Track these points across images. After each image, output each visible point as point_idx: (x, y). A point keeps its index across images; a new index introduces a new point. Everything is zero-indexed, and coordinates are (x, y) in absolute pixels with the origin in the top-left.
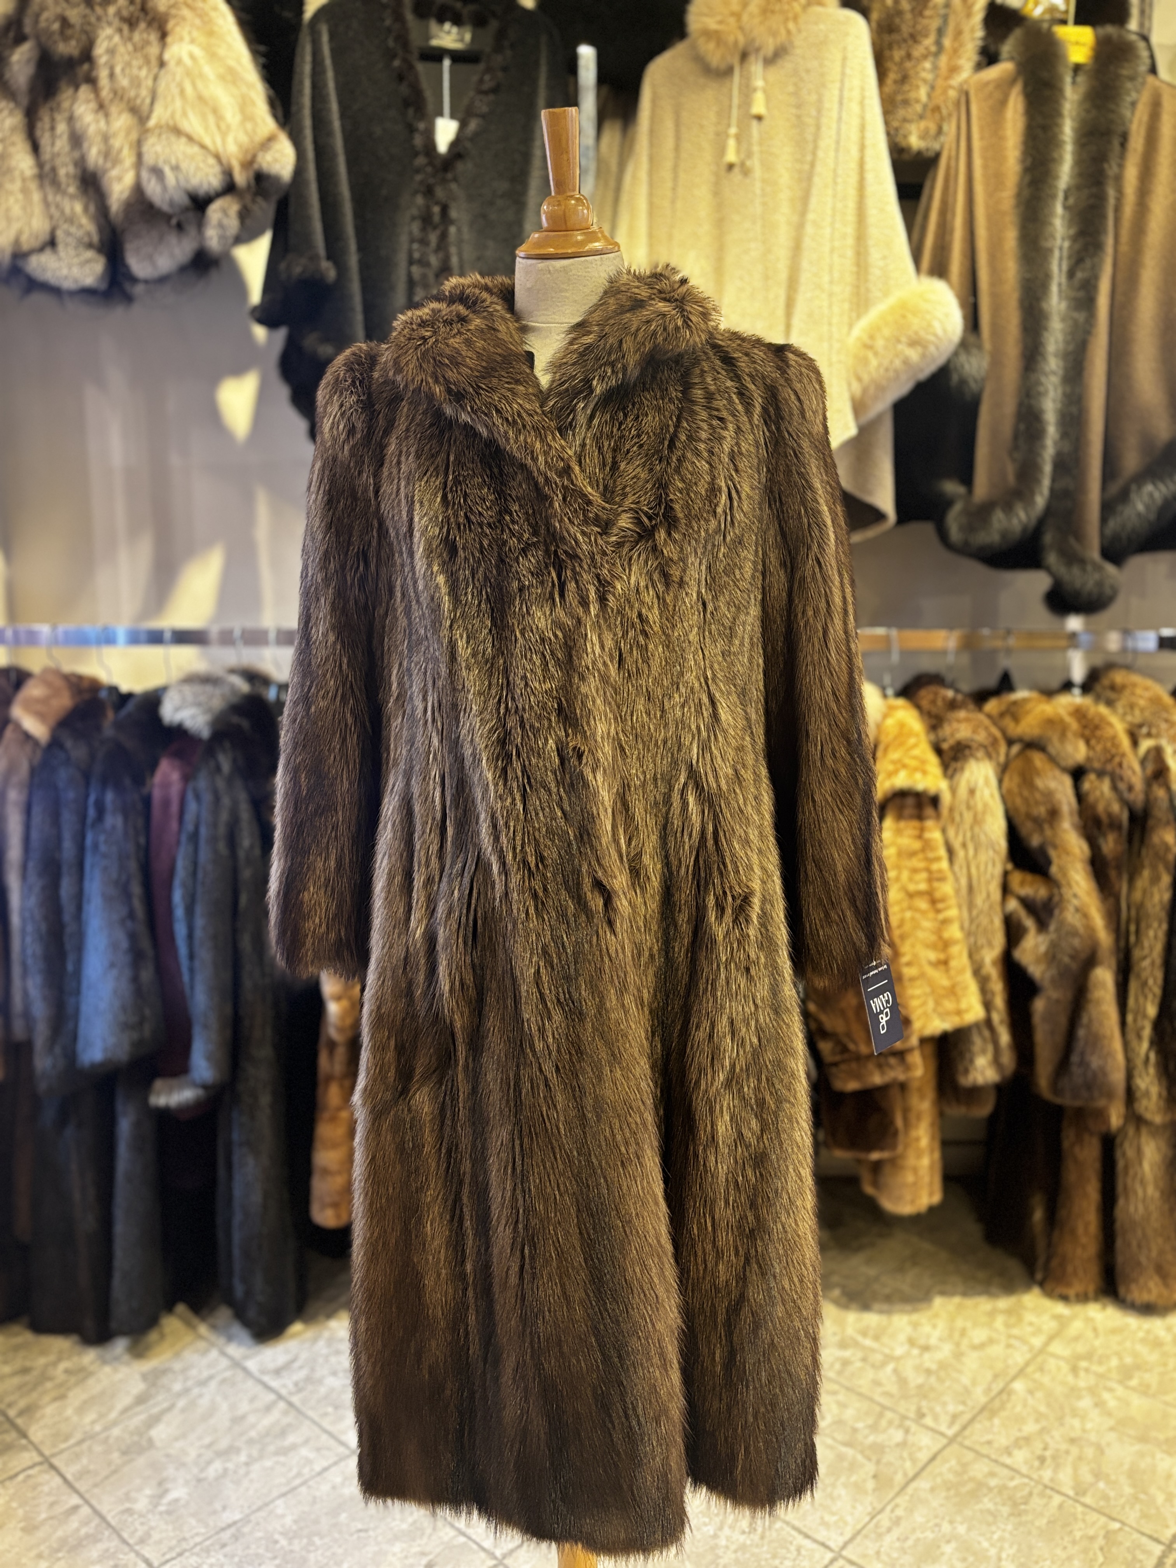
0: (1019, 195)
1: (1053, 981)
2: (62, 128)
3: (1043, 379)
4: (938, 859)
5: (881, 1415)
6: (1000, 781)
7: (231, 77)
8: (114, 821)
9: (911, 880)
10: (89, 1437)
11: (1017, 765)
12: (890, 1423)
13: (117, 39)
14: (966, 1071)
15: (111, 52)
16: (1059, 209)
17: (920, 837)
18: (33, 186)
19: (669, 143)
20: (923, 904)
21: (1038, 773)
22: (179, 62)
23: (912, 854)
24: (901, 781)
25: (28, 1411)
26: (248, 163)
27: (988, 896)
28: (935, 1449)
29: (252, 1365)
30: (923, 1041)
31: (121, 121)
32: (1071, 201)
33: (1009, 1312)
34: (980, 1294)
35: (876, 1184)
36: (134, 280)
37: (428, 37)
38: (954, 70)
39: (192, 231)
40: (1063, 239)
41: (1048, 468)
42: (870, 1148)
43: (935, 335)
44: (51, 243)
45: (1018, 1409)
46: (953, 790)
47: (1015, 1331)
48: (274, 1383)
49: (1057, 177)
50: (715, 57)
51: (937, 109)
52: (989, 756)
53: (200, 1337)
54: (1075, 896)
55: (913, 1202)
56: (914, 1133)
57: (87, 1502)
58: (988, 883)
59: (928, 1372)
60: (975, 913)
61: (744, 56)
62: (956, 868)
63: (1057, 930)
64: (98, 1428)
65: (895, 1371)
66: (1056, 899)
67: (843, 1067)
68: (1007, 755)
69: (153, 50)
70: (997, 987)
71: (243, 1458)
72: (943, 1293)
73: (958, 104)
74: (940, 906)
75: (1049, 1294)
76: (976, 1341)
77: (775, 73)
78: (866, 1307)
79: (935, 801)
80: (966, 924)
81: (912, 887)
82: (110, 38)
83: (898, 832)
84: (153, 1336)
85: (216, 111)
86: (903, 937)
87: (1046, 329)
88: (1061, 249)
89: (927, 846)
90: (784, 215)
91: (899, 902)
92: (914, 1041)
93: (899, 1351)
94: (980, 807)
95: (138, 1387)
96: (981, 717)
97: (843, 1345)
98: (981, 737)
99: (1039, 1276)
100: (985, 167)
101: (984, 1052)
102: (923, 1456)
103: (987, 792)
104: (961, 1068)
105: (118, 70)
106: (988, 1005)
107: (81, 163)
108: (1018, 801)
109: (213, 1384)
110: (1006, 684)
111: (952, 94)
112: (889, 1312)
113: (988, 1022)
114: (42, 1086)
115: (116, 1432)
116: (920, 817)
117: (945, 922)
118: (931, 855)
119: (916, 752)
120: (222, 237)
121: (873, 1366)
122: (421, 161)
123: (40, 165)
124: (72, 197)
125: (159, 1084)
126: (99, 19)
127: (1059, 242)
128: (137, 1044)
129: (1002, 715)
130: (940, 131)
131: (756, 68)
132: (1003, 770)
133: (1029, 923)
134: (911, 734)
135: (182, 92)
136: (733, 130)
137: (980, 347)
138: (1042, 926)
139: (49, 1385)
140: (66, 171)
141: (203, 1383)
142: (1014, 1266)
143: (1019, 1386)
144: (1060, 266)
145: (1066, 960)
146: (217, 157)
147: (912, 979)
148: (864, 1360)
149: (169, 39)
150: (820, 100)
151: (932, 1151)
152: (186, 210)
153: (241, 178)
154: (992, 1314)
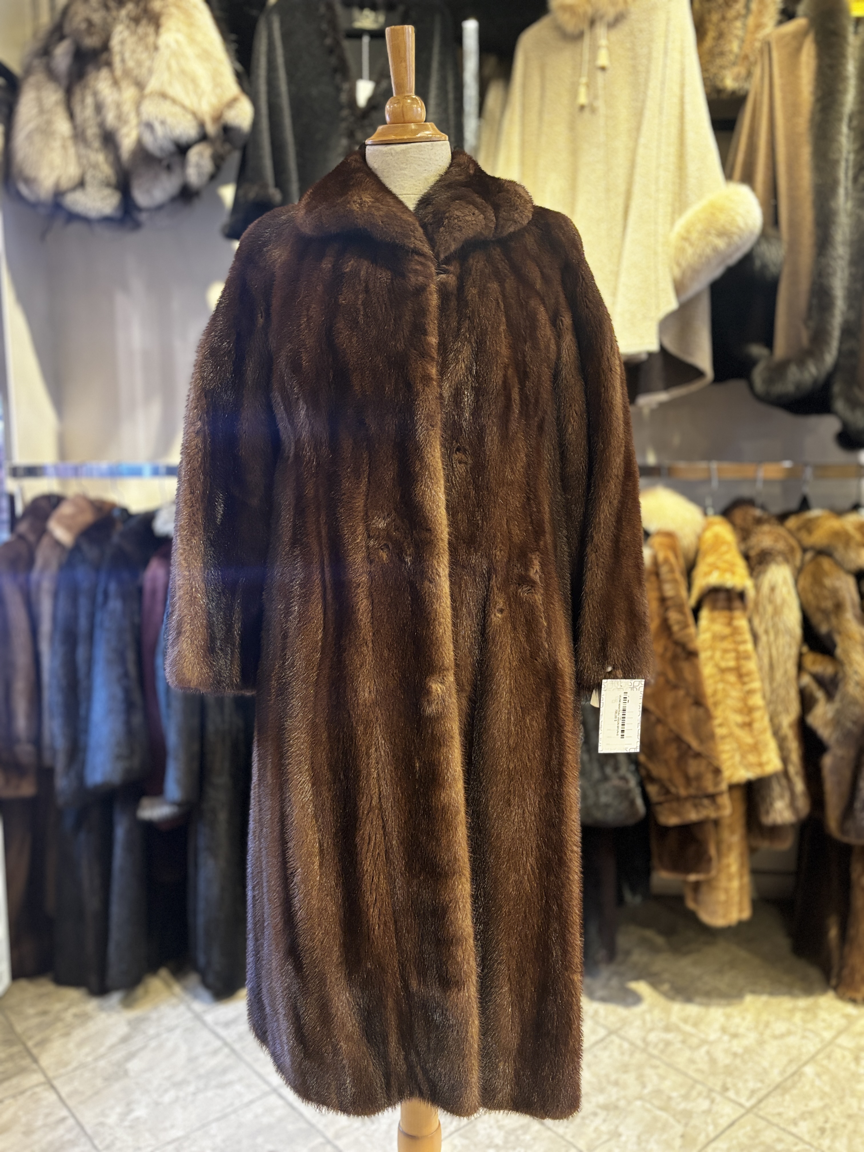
0: (812, 120)
1: (838, 741)
2: (89, 100)
3: (832, 263)
4: (744, 642)
5: (692, 1087)
6: (796, 582)
7: (206, 56)
8: (115, 604)
9: (722, 658)
10: (82, 1066)
11: (809, 568)
12: (700, 1094)
13: (126, 34)
14: (767, 813)
15: (122, 42)
16: (844, 129)
17: (730, 623)
18: (70, 143)
19: (535, 94)
20: (732, 678)
21: (826, 574)
22: (168, 46)
23: (723, 638)
24: (714, 579)
25: (43, 1043)
26: (218, 118)
27: (786, 672)
28: (734, 1117)
29: (209, 1018)
30: (732, 787)
31: (129, 93)
32: (855, 123)
33: (807, 1010)
34: (784, 994)
35: (696, 900)
36: (139, 209)
37: (351, 20)
38: (759, 26)
39: (177, 170)
40: (849, 153)
41: (836, 334)
42: (689, 870)
43: (739, 227)
44: (81, 184)
45: (807, 1088)
46: (757, 588)
47: (810, 1026)
48: (223, 1032)
49: (842, 105)
50: (570, 24)
51: (746, 57)
52: (787, 561)
53: (173, 994)
54: (856, 672)
55: (725, 916)
56: (725, 861)
57: (73, 1116)
58: (785, 662)
59: (735, 1055)
60: (775, 685)
61: (592, 23)
62: (760, 649)
63: (842, 700)
64: (90, 1059)
65: (708, 1053)
66: (840, 675)
67: (666, 805)
68: (802, 560)
69: (151, 39)
70: (794, 746)
71: (191, 1089)
72: (753, 992)
73: (761, 52)
74: (746, 679)
75: (841, 997)
76: (777, 1032)
77: (617, 35)
78: (689, 999)
79: (741, 595)
80: (768, 694)
81: (723, 664)
82: (121, 32)
83: (712, 620)
84: (140, 991)
85: (194, 81)
86: (716, 704)
87: (834, 223)
88: (847, 160)
89: (736, 631)
90: (622, 143)
91: (712, 676)
92: (724, 786)
93: (713, 1036)
94: (779, 601)
95: (123, 1030)
96: (781, 530)
97: (667, 1029)
98: (781, 546)
99: (834, 982)
100: (784, 99)
101: (782, 797)
102: (724, 1122)
103: (784, 590)
104: (763, 809)
105: (127, 55)
106: (785, 760)
107: (102, 125)
108: (810, 597)
109: (178, 1032)
110: (805, 505)
111: (758, 45)
112: (707, 1005)
113: (785, 773)
114: (61, 800)
115: (102, 1063)
116: (730, 608)
117: (750, 692)
118: (739, 638)
119: (728, 557)
120: (200, 174)
121: (691, 1048)
122: (345, 113)
123: (75, 127)
124: (97, 151)
125: (145, 802)
126: (114, 19)
127: (844, 154)
128: (128, 771)
129: (799, 529)
130: (749, 74)
131: (601, 31)
132: (798, 573)
133: (820, 695)
134: (724, 542)
135: (169, 68)
136: (584, 80)
137: (779, 238)
138: (830, 696)
139: (59, 1025)
140: (92, 131)
141: (171, 1030)
142: (814, 973)
143: (809, 1070)
144: (846, 174)
145: (849, 725)
146: (194, 114)
147: (723, 737)
148: (684, 1042)
149: (163, 30)
150: (650, 53)
151: (741, 877)
152: (172, 155)
153: (211, 129)
154: (792, 1011)
